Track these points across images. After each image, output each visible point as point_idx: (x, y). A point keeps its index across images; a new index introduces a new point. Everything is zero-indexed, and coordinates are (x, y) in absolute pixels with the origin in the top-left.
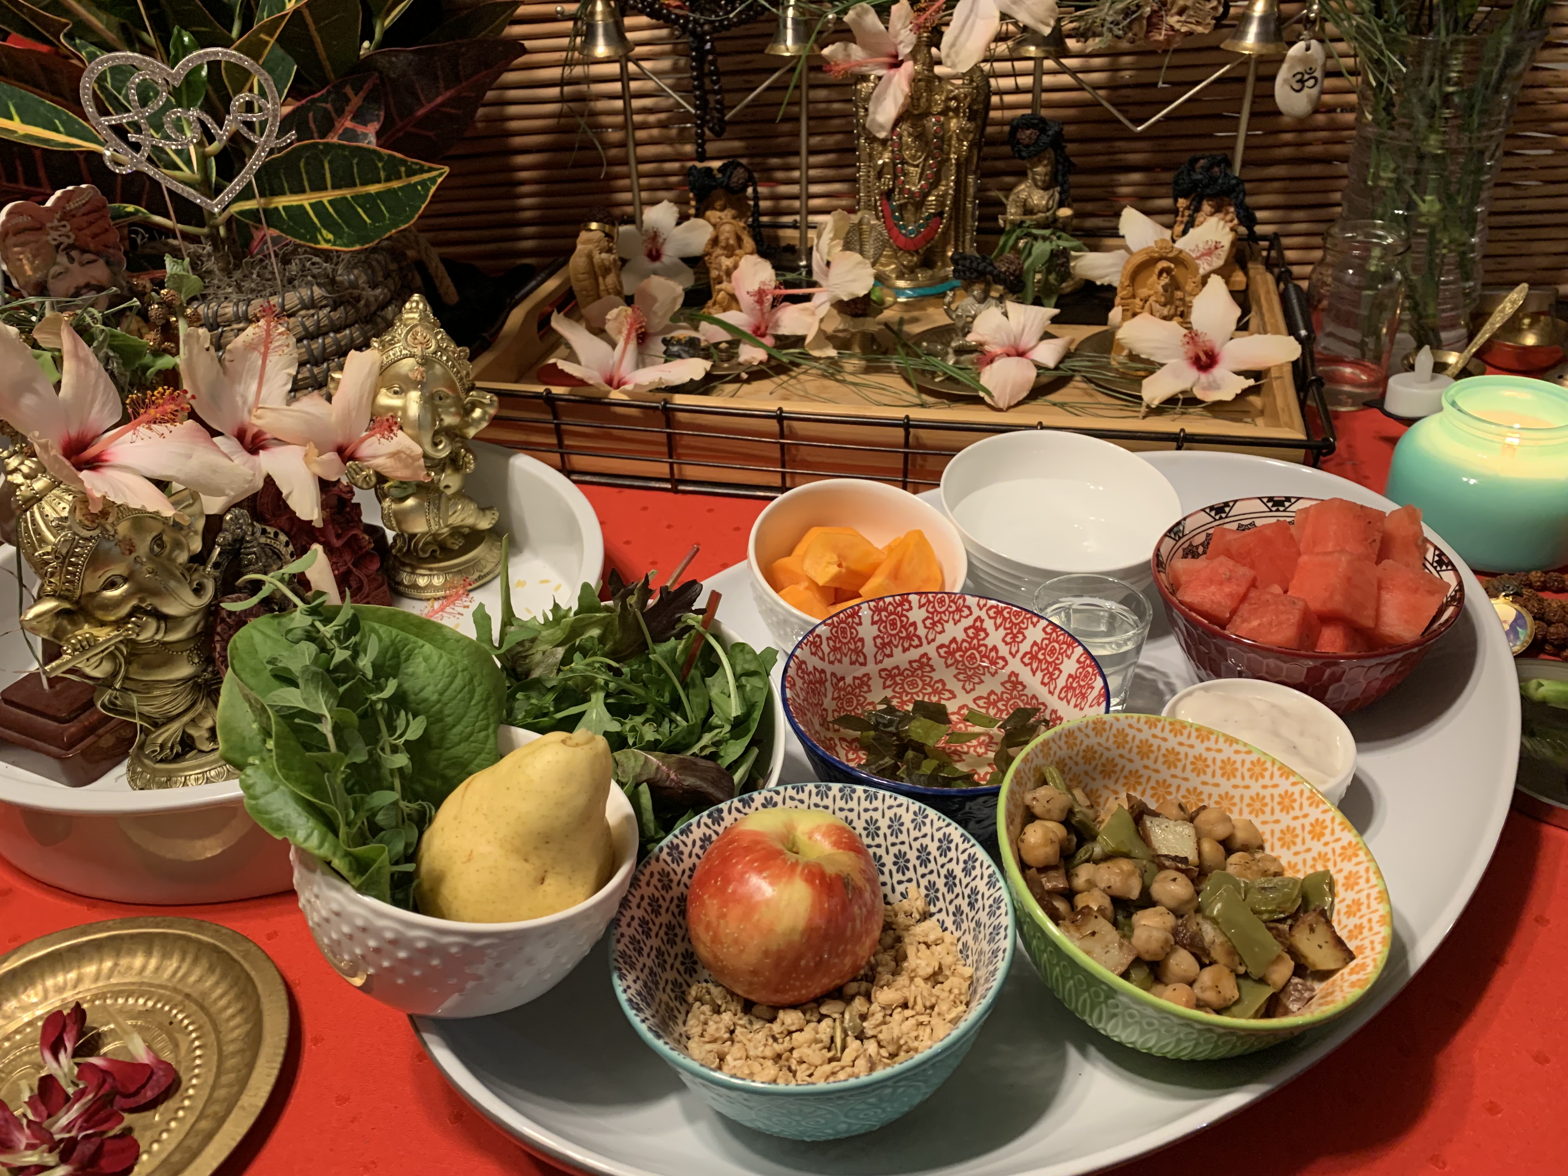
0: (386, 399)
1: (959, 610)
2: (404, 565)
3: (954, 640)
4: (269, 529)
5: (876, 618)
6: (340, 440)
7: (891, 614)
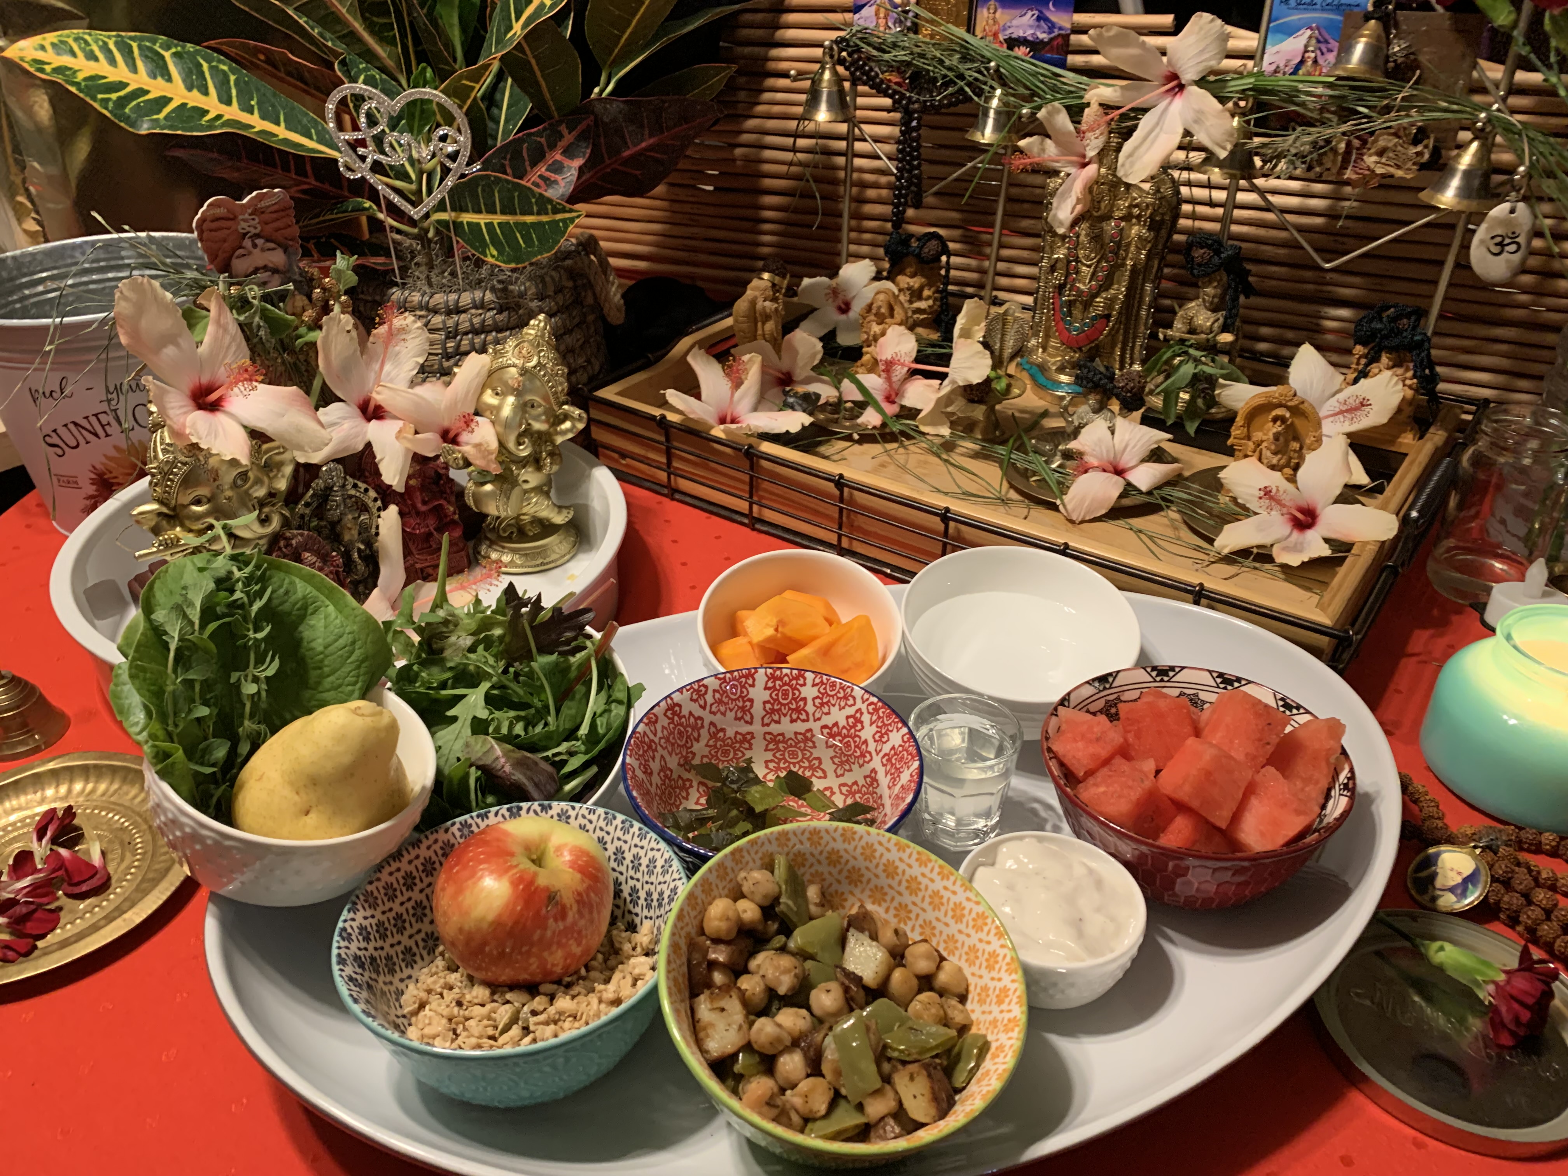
0: (489, 398)
1: (846, 698)
2: (487, 538)
3: (836, 724)
4: (360, 484)
5: (770, 684)
6: (446, 424)
7: (785, 684)
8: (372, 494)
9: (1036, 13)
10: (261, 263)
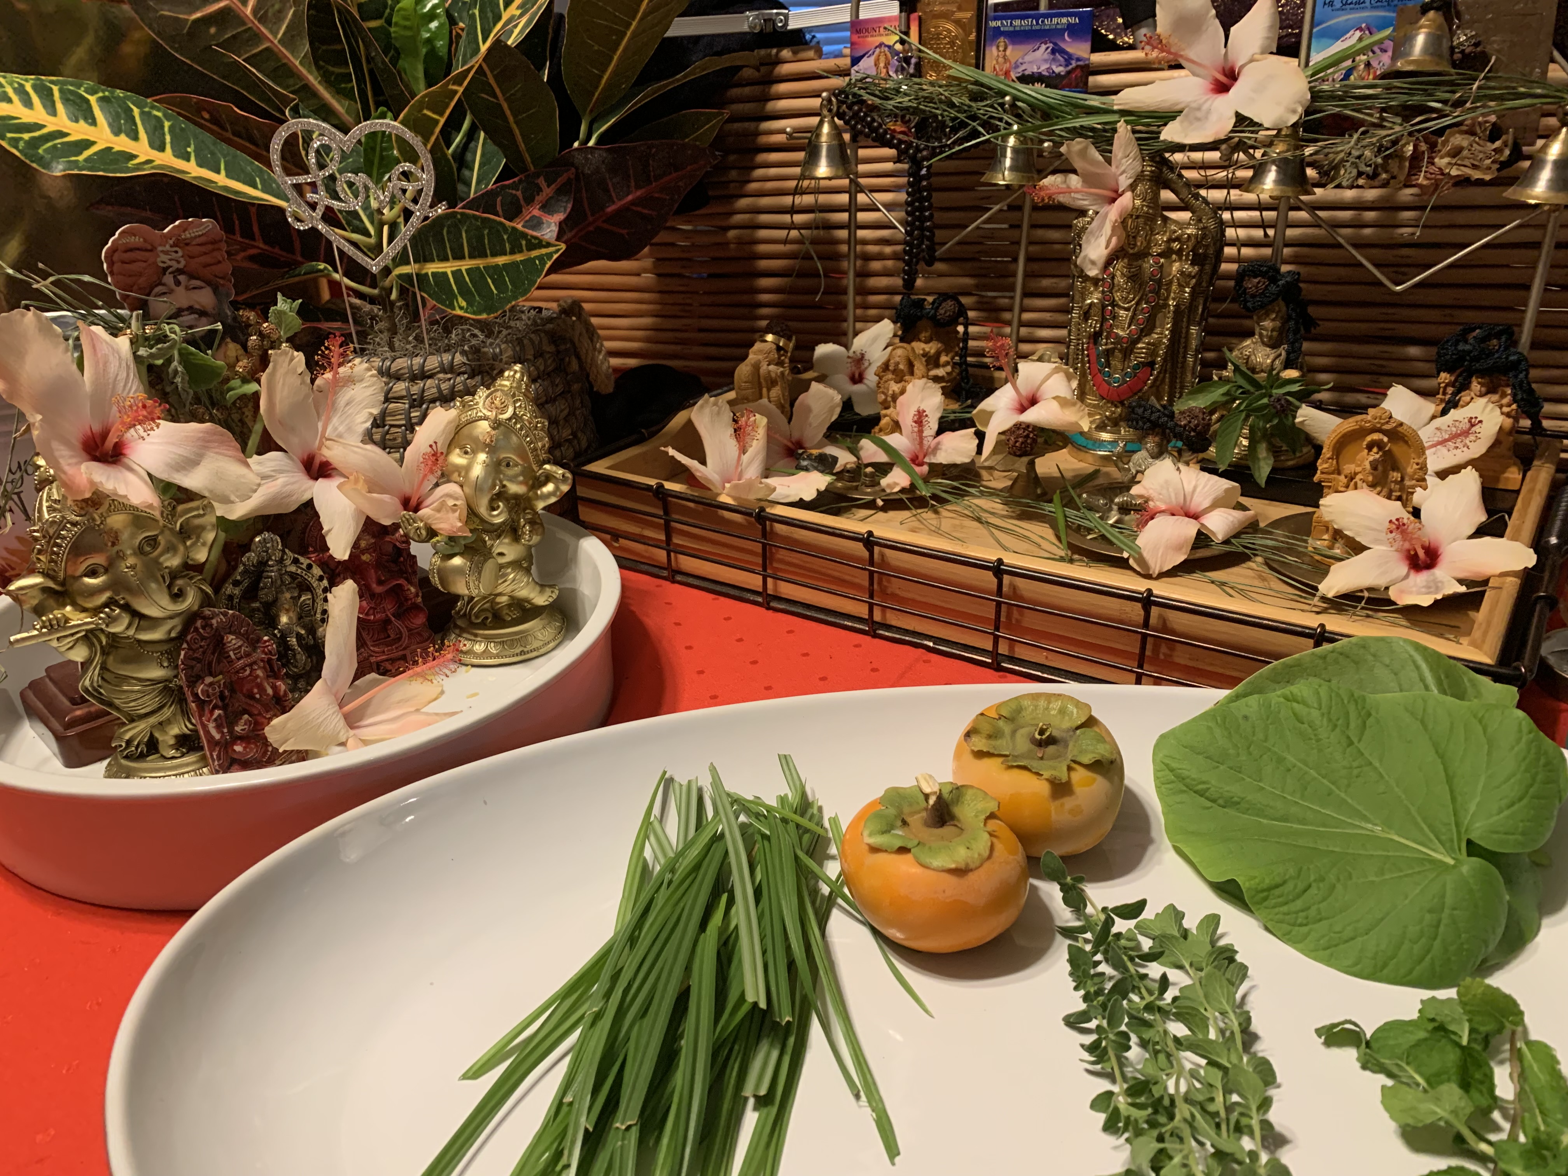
0: (457, 459)
4: (302, 559)
6: (407, 488)
8: (317, 571)
9: (1051, 45)
10: (185, 304)
